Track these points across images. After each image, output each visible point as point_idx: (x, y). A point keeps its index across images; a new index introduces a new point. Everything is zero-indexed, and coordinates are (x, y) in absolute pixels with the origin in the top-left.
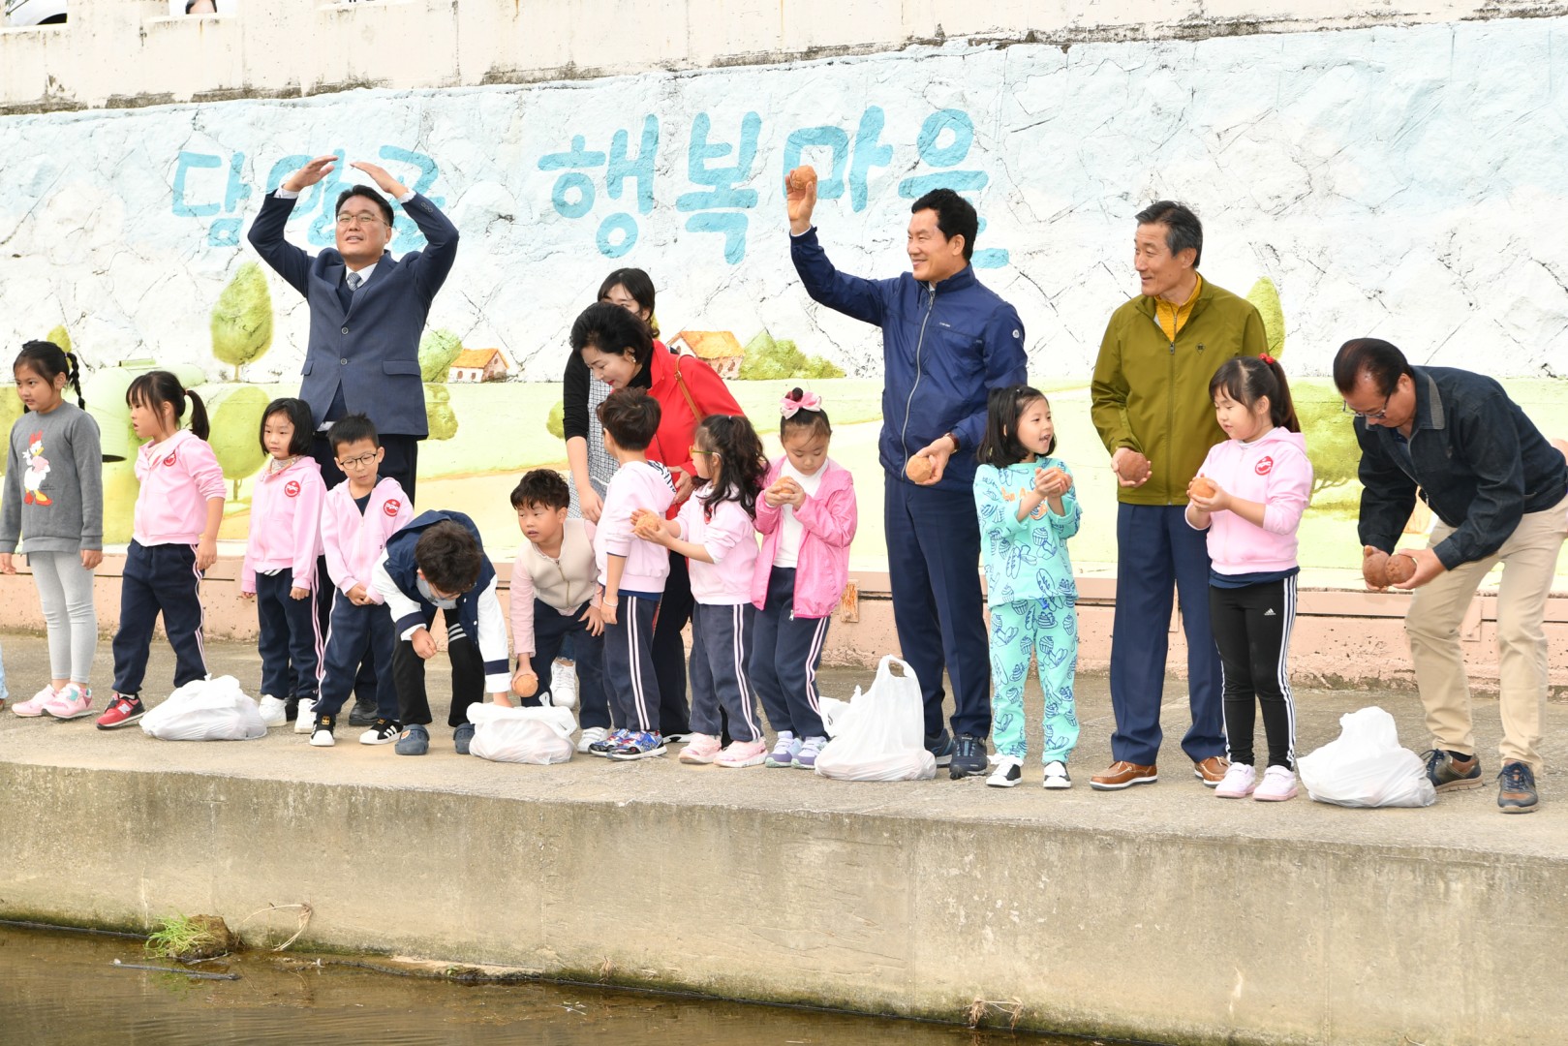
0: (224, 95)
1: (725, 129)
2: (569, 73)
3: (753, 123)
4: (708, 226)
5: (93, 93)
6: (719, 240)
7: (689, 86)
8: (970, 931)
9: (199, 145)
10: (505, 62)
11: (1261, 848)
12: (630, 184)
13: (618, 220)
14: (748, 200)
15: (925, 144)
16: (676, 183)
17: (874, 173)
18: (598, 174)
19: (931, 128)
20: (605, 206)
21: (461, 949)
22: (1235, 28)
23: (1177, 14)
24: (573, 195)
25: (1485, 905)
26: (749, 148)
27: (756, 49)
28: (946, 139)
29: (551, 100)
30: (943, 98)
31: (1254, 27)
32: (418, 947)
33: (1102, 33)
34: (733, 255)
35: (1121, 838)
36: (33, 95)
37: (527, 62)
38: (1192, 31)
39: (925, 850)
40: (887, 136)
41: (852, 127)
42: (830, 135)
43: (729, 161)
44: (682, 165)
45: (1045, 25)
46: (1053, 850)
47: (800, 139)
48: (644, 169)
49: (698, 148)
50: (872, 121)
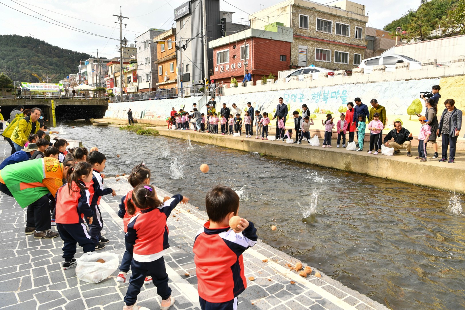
0: (289, 89)
1: (326, 92)
2: (315, 87)
3: (329, 91)
4: (324, 100)
5: (279, 89)
6: (325, 101)
7: (324, 88)
8: (315, 158)
9: (286, 93)
10: (310, 86)
11: (336, 152)
12: (318, 97)
13: (317, 100)
14: (327, 98)
15: (342, 93)
16: (322, 97)
17: (338, 96)
18: (316, 96)
19: (343, 92)
20: (316, 99)
21: (281, 157)
22: (371, 82)
23: (366, 81)
24: (314, 98)
25: (351, 158)
26: (328, 94)
27: (330, 85)
28: (344, 93)
29: (313, 89)
30: (344, 89)
31: (373, 82)
32: (278, 157)
33: (360, 83)
34: (326, 103)
35: (325, 151)
36: (275, 89)
37: (312, 86)
38: (367, 83)
39: (312, 151)
40: (339, 93)
41: (337, 92)
42: (335, 92)
43: (326, 95)
44: (323, 95)
45: (355, 82)
46: (321, 152)
47: (332, 93)
48: (320, 95)
49: (324, 93)
50: (338, 91)
